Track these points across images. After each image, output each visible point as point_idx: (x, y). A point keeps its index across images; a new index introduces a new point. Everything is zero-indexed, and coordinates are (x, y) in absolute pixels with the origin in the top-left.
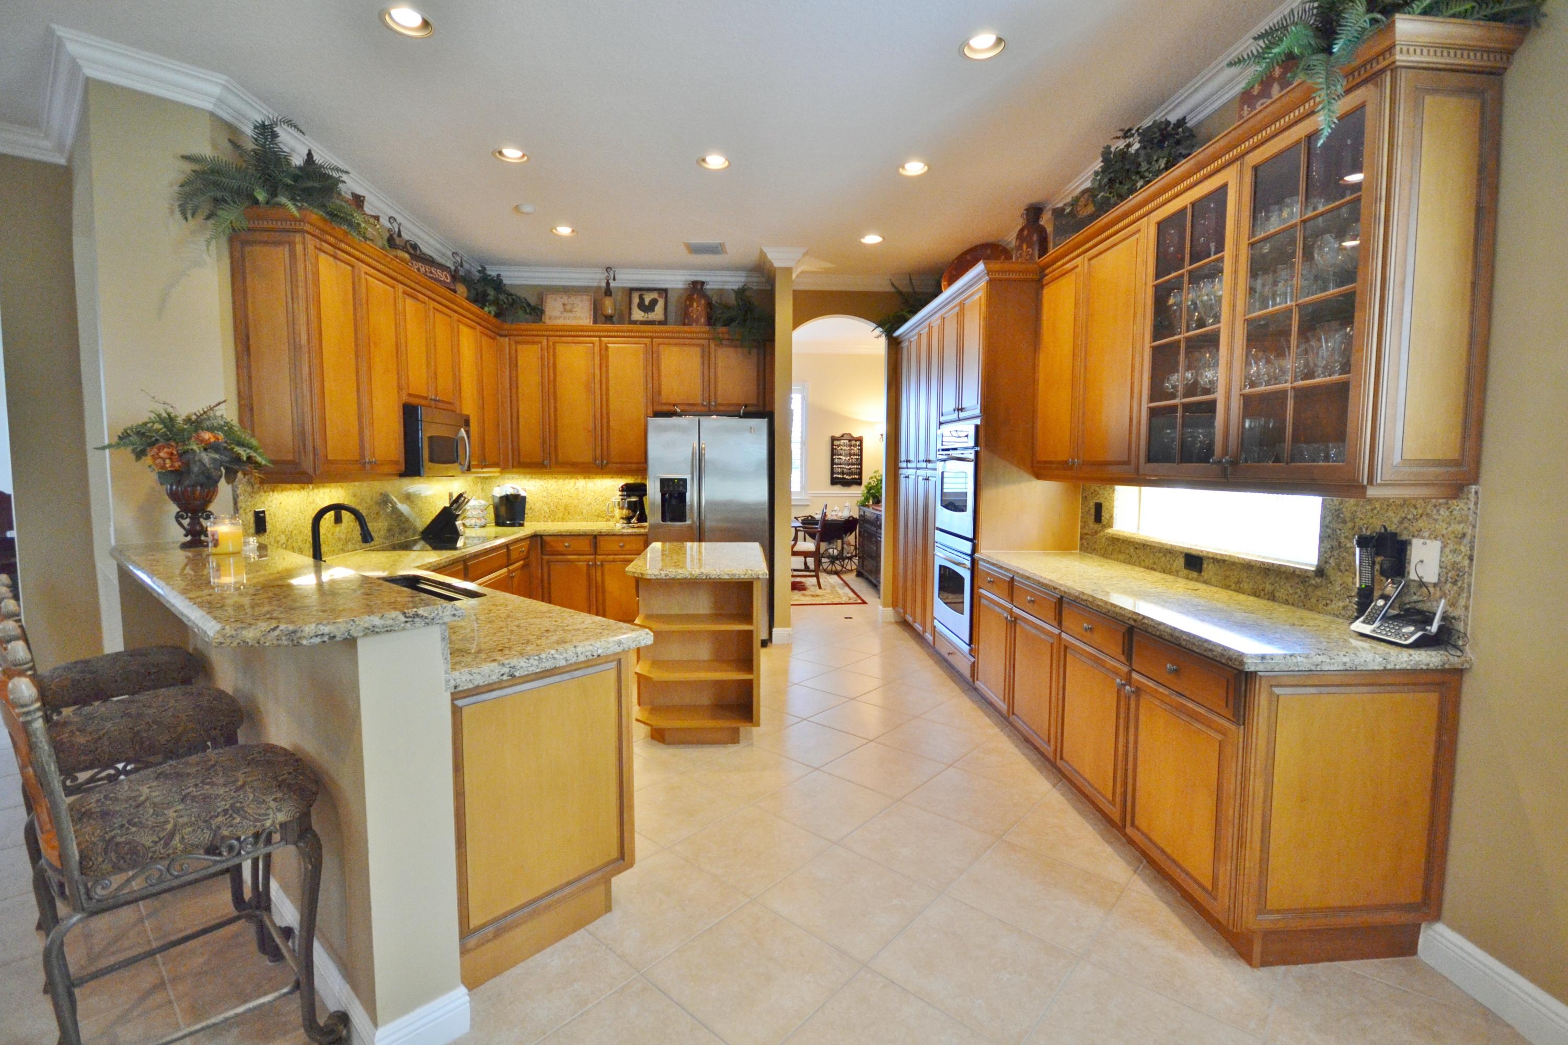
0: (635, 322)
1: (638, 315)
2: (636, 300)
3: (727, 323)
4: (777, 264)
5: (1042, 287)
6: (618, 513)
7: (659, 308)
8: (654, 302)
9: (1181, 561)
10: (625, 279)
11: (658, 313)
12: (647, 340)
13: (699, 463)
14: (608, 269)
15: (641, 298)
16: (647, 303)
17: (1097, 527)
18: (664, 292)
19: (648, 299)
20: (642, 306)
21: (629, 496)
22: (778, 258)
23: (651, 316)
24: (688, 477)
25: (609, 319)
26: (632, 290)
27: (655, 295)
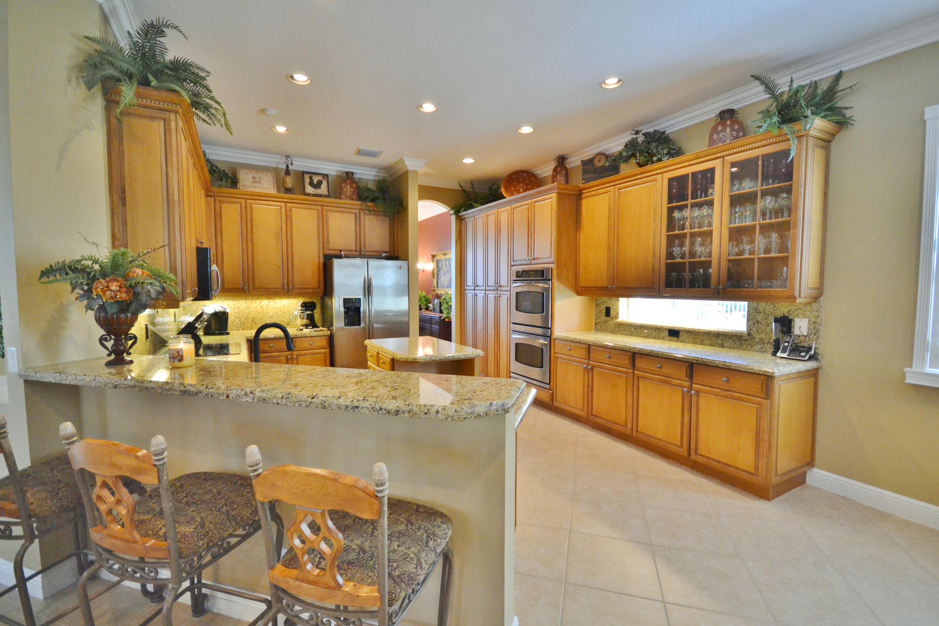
0: (309, 195)
1: (309, 189)
2: (307, 180)
3: (373, 200)
4: (409, 168)
5: (581, 199)
6: (299, 322)
7: (324, 185)
8: (320, 183)
9: (667, 333)
10: (298, 165)
11: (323, 190)
12: (319, 208)
13: (368, 289)
14: (287, 157)
15: (311, 178)
16: (315, 182)
17: (606, 318)
18: (326, 176)
19: (316, 179)
20: (311, 184)
21: (306, 310)
22: (411, 164)
23: (319, 191)
24: (361, 297)
25: (288, 190)
26: (303, 173)
27: (320, 178)
